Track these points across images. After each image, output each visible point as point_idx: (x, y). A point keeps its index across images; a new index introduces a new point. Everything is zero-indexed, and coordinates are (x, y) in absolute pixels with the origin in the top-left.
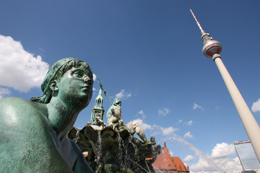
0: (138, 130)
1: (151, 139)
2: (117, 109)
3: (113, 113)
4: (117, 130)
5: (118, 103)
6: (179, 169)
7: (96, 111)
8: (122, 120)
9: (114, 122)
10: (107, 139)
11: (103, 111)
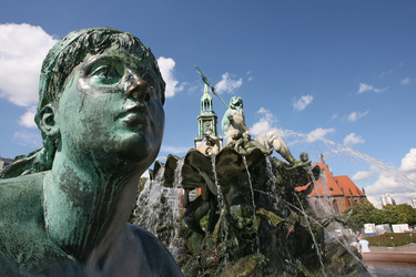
0: (277, 145)
1: (302, 156)
2: (237, 114)
3: (232, 121)
4: (242, 151)
5: (237, 104)
6: (347, 194)
7: (205, 119)
8: (247, 132)
9: (236, 138)
10: (228, 167)
11: (216, 118)
